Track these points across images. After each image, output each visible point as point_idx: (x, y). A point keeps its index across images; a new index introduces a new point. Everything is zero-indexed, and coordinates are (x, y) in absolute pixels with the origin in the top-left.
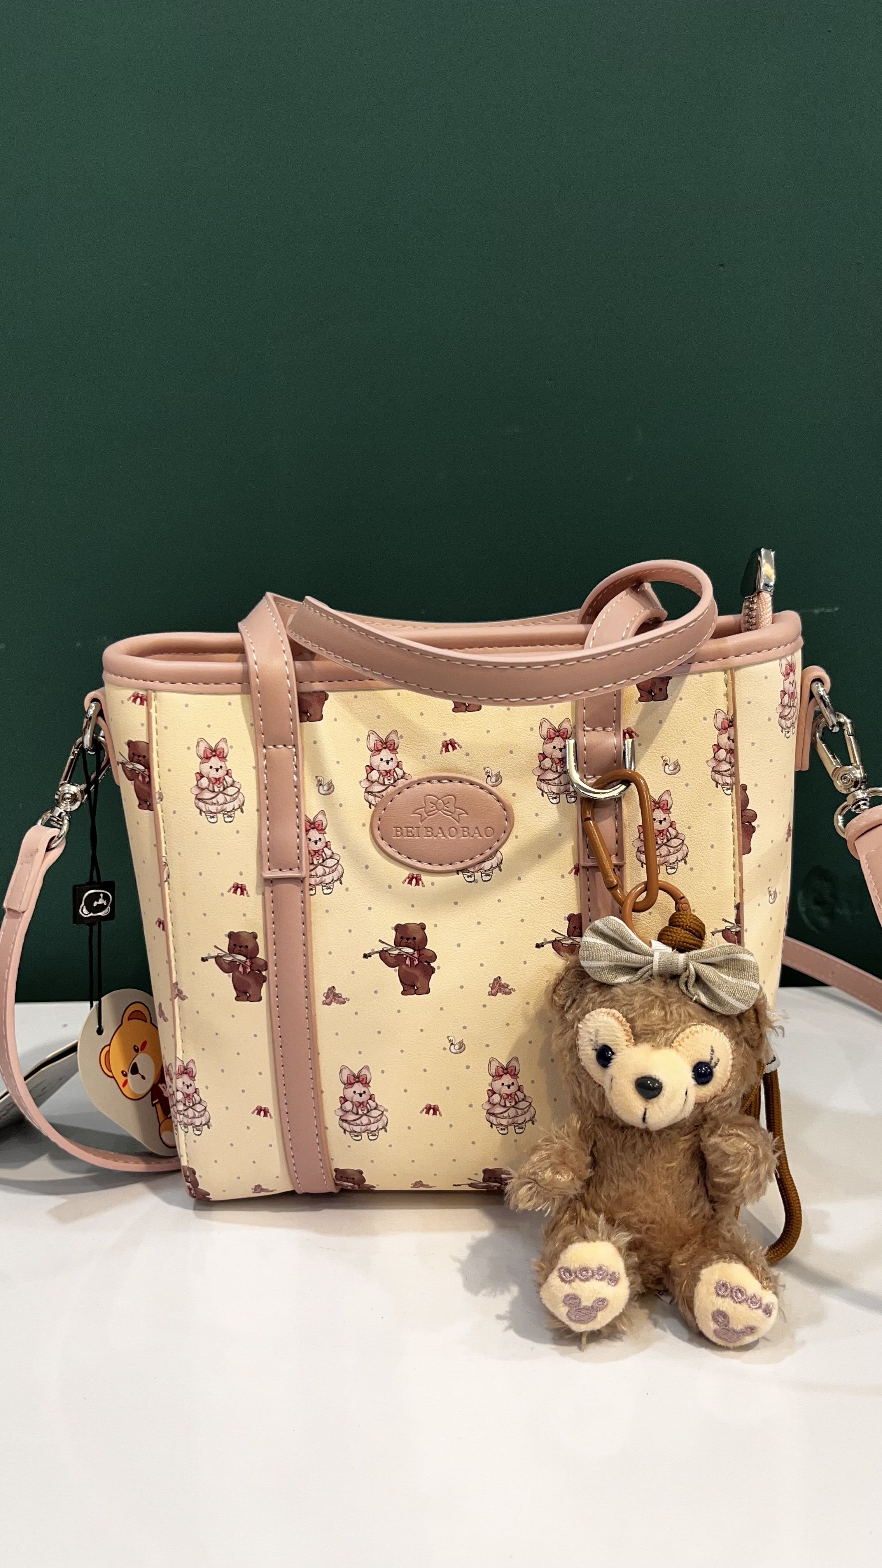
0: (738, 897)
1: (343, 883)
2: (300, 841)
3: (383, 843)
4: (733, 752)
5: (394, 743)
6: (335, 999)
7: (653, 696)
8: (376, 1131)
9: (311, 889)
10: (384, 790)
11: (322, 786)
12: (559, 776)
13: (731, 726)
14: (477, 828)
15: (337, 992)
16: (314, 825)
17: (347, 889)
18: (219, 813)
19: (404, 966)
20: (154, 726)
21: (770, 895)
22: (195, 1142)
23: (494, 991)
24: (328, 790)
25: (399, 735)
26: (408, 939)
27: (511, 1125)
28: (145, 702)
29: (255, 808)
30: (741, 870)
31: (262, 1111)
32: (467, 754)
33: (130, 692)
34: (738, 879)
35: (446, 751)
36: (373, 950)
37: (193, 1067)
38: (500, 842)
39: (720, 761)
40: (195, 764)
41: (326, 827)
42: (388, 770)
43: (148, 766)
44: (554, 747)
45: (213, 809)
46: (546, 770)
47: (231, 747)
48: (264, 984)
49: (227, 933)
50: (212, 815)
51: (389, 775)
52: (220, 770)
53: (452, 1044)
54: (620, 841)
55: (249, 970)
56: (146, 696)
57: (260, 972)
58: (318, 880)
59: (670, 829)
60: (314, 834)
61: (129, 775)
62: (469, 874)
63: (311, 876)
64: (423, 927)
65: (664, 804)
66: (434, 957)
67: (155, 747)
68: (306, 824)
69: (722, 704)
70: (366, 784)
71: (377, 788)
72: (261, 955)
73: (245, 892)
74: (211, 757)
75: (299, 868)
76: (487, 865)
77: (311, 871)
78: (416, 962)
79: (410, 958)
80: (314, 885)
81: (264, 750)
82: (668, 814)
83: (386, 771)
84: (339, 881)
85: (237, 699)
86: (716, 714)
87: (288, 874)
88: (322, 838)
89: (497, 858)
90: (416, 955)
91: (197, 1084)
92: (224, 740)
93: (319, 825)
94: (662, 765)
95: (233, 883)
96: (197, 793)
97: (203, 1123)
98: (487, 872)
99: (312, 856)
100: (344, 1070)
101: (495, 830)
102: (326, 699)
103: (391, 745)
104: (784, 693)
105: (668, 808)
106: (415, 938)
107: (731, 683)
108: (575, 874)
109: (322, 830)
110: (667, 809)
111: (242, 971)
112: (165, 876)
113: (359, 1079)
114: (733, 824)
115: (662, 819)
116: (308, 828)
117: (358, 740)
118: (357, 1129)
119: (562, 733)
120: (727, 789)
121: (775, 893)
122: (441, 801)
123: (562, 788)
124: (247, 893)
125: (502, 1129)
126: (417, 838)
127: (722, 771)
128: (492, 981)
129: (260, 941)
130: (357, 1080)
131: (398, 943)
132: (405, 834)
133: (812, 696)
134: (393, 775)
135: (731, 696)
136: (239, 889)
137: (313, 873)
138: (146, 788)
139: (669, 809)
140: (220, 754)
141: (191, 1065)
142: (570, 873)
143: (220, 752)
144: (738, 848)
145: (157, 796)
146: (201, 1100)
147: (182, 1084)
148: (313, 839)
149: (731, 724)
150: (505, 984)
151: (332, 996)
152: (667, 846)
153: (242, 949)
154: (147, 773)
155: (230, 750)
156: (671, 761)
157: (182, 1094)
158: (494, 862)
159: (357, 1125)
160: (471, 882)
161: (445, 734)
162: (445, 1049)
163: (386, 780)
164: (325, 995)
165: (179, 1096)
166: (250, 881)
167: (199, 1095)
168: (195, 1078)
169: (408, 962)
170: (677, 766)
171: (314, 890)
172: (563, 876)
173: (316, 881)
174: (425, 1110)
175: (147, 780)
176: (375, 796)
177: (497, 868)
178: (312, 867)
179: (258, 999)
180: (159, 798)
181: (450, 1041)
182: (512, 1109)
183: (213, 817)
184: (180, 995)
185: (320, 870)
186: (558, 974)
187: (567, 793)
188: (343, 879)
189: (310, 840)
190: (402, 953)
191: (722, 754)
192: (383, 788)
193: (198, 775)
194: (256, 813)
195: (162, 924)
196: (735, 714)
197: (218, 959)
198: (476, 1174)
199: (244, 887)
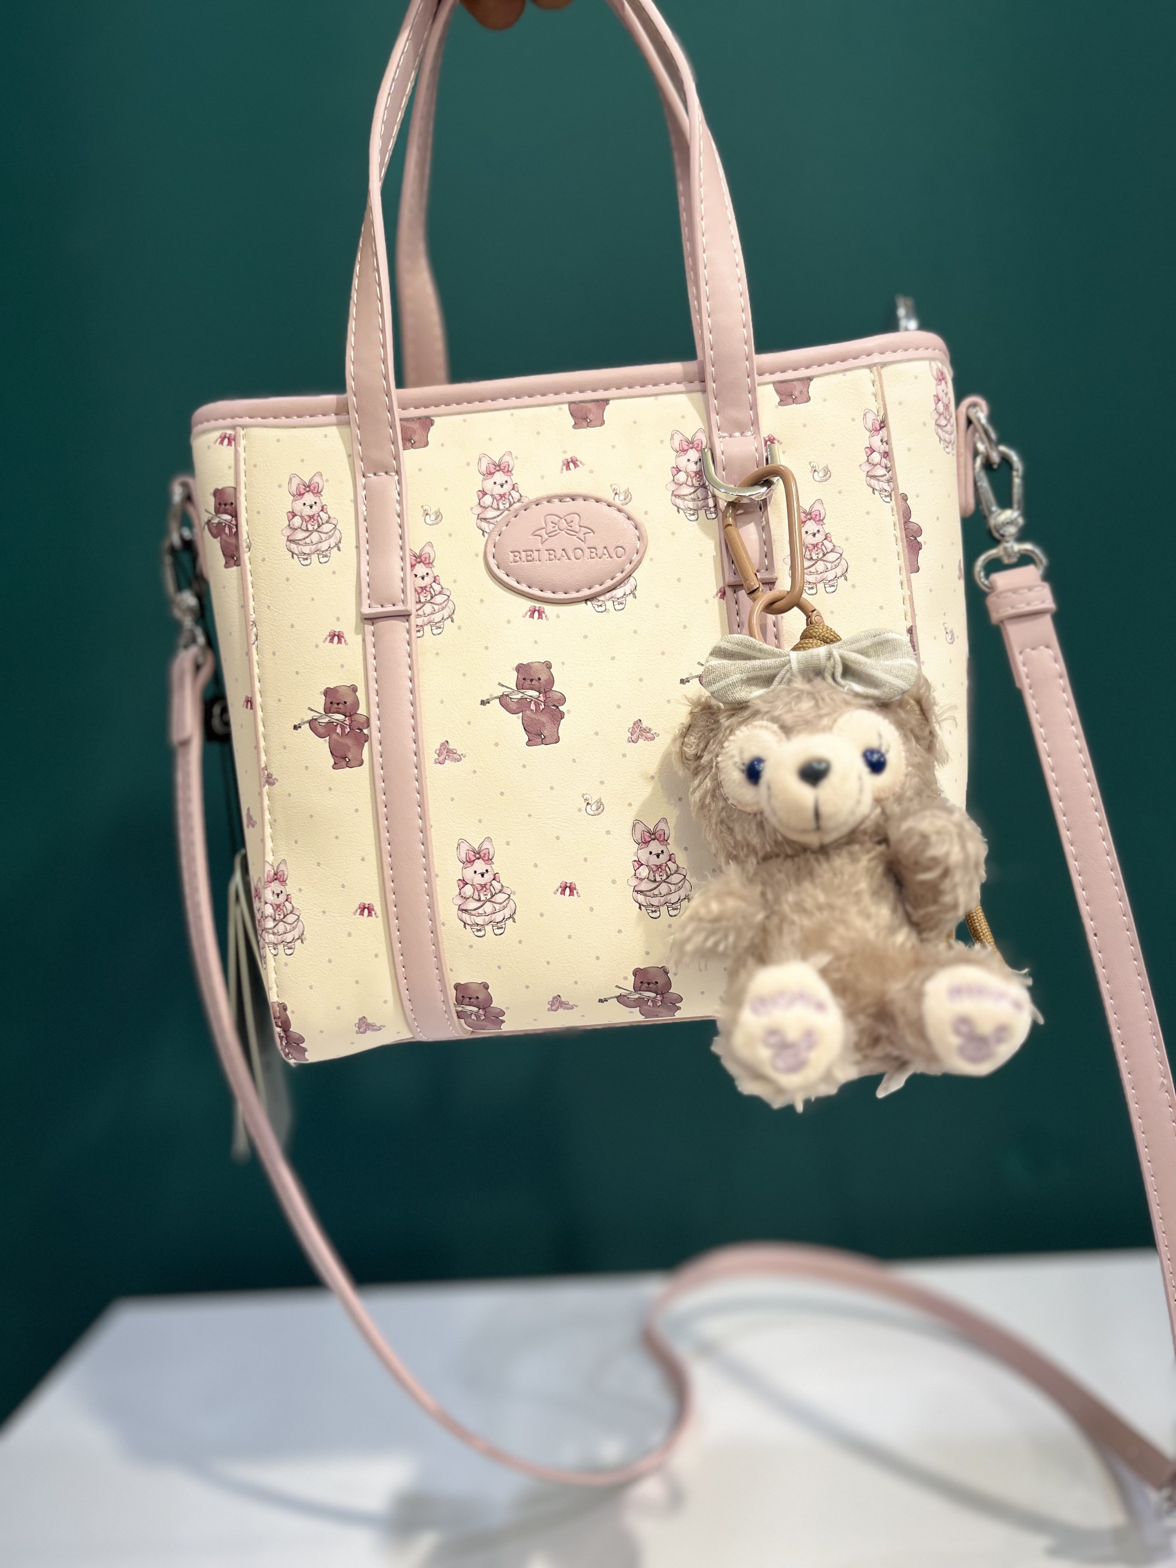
0: (909, 618)
2: (405, 574)
4: (888, 455)
5: (509, 465)
6: (448, 756)
7: (793, 398)
8: (501, 922)
9: (419, 631)
10: (498, 516)
11: (428, 516)
12: (694, 492)
13: (883, 427)
14: (605, 548)
15: (451, 747)
16: (420, 559)
17: (459, 628)
18: (313, 553)
19: (528, 712)
20: (242, 467)
21: (947, 633)
22: (286, 964)
23: (634, 738)
24: (436, 519)
25: (514, 457)
26: (532, 680)
27: (663, 905)
28: (233, 443)
29: (355, 545)
30: (910, 587)
31: (366, 909)
32: (591, 472)
33: (217, 434)
34: (907, 598)
35: (567, 470)
36: (491, 695)
37: (284, 869)
38: (633, 564)
39: (874, 465)
41: (433, 561)
42: (502, 493)
43: (235, 515)
44: (688, 460)
45: (306, 550)
46: (681, 485)
48: (366, 744)
49: (323, 690)
50: (305, 557)
51: (503, 498)
52: (314, 507)
53: (588, 804)
54: (768, 554)
55: (349, 730)
56: (235, 436)
57: (361, 730)
58: (426, 619)
60: (421, 569)
61: (215, 531)
62: (599, 603)
63: (418, 616)
64: (549, 666)
65: (816, 515)
66: (563, 700)
68: (411, 559)
69: (871, 404)
70: (478, 510)
71: (490, 513)
72: (362, 710)
73: (342, 639)
74: (304, 493)
75: (403, 603)
76: (618, 593)
77: (417, 610)
78: (542, 707)
79: (535, 702)
80: (422, 626)
81: (364, 480)
82: (822, 525)
83: (500, 495)
84: (450, 619)
85: (334, 431)
86: (865, 415)
87: (389, 608)
88: (430, 573)
89: (631, 585)
90: (542, 699)
91: (290, 888)
92: (320, 474)
93: (426, 558)
94: (811, 472)
95: (329, 631)
96: (289, 534)
98: (619, 601)
100: (462, 845)
101: (626, 550)
102: (432, 425)
103: (505, 467)
104: (938, 399)
105: (821, 518)
106: (539, 679)
108: (721, 598)
109: (429, 564)
110: (820, 520)
111: (340, 733)
112: (254, 638)
113: (479, 855)
114: (895, 535)
116: (414, 563)
117: (468, 464)
119: (695, 446)
120: (886, 496)
121: (952, 631)
122: (563, 520)
123: (700, 503)
124: (345, 641)
125: (652, 912)
126: (538, 562)
127: (877, 476)
128: (632, 725)
130: (478, 856)
131: (520, 686)
132: (524, 559)
133: (969, 422)
134: (509, 499)
135: (881, 396)
136: (336, 637)
138: (232, 540)
139: (822, 520)
140: (314, 489)
141: (282, 867)
142: (714, 597)
144: (904, 562)
146: (293, 907)
147: (271, 894)
149: (882, 425)
150: (647, 727)
151: (446, 753)
152: (824, 561)
153: (340, 706)
154: (234, 522)
155: (325, 483)
156: (820, 467)
157: (271, 907)
158: (627, 588)
159: (480, 915)
160: (602, 612)
161: (565, 452)
162: (580, 810)
163: (500, 504)
164: (438, 752)
165: (269, 910)
166: (348, 625)
168: (287, 882)
170: (827, 472)
171: (421, 631)
172: (707, 601)
173: (423, 621)
174: (560, 890)
175: (234, 530)
176: (489, 522)
177: (632, 595)
178: (419, 606)
179: (359, 762)
181: (586, 800)
182: (663, 884)
183: (306, 559)
184: (270, 780)
185: (428, 608)
187: (705, 508)
188: (454, 617)
189: (416, 576)
190: (526, 697)
191: (876, 457)
192: (498, 513)
193: (290, 514)
194: (355, 550)
195: (249, 702)
196: (885, 414)
197: (312, 723)
198: (626, 978)
199: (342, 635)
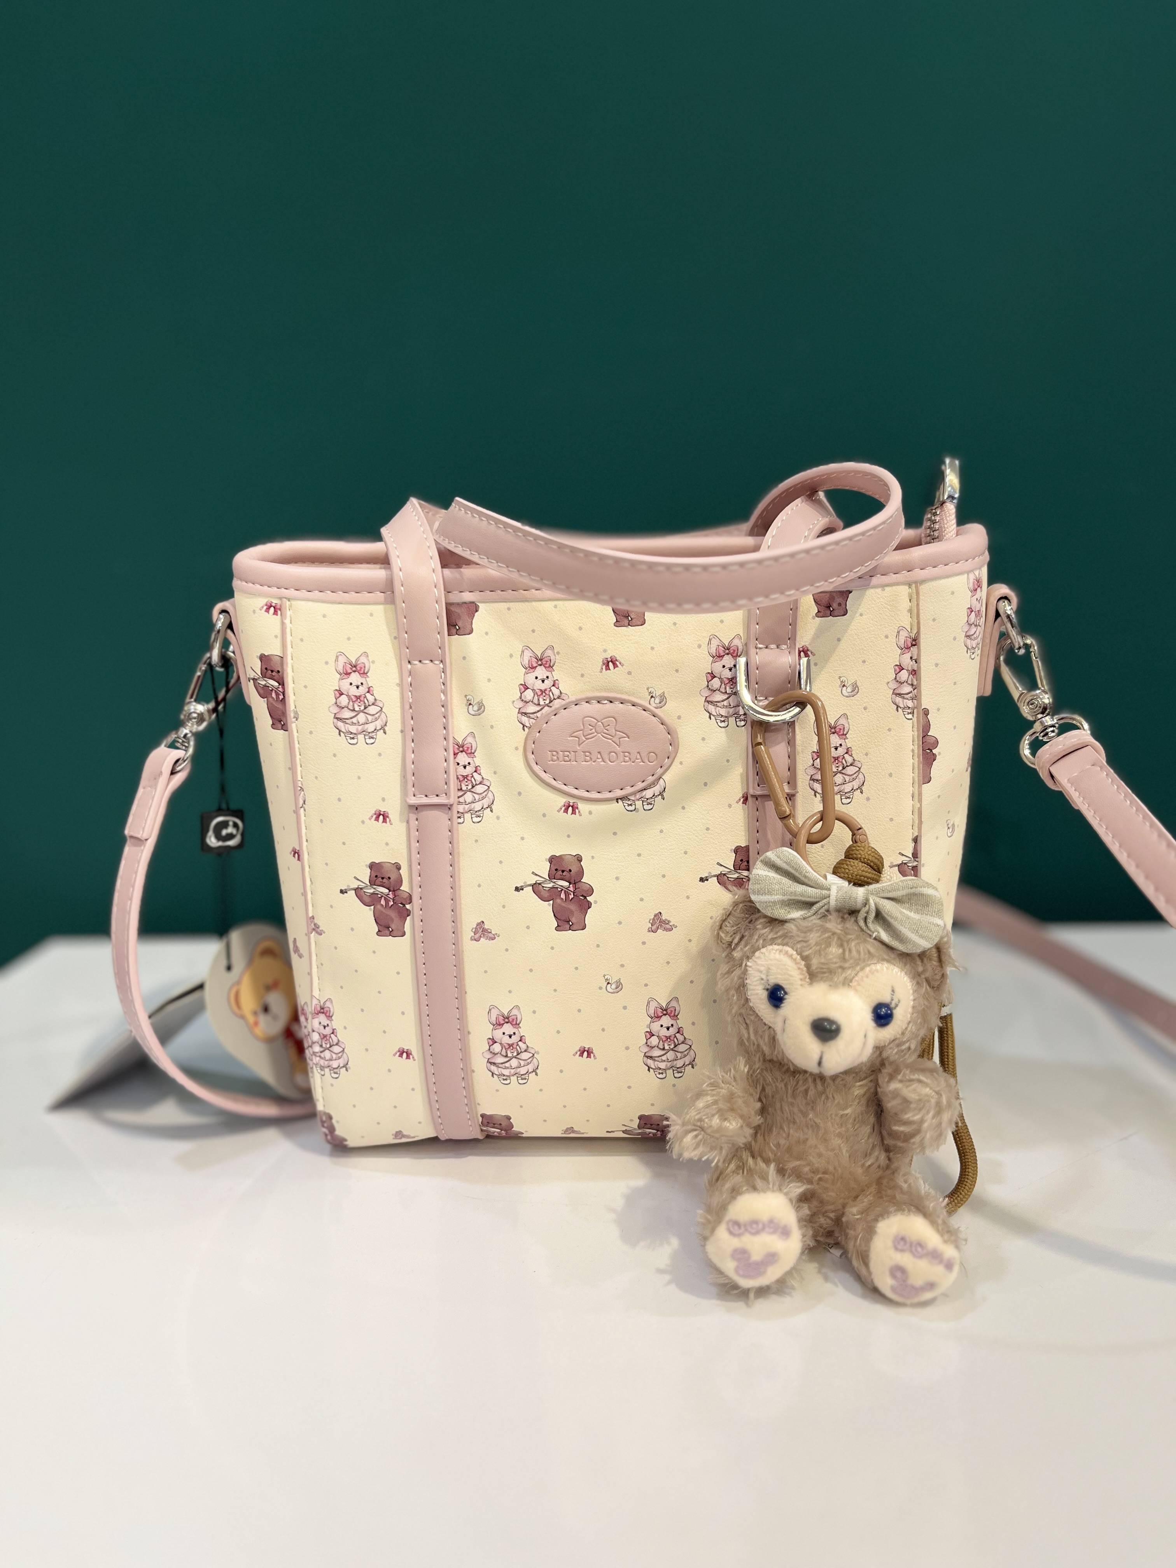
0: (916, 829)
1: (494, 811)
2: (448, 765)
3: (537, 769)
4: (915, 673)
5: (550, 660)
6: (484, 934)
7: (831, 611)
8: (525, 1074)
9: (459, 817)
10: (538, 711)
11: (471, 706)
12: (728, 698)
13: (915, 645)
14: (638, 753)
15: (486, 927)
16: (461, 748)
17: (498, 818)
18: (360, 733)
19: (559, 901)
20: (289, 638)
21: (949, 828)
22: (332, 1085)
23: (654, 928)
24: (478, 710)
25: (555, 652)
26: (563, 871)
27: (669, 1069)
28: (279, 612)
29: (400, 728)
30: (920, 800)
31: (405, 1053)
32: (629, 673)
33: (263, 601)
34: (916, 811)
35: (606, 670)
36: (525, 882)
37: (331, 1007)
38: (664, 768)
39: (901, 683)
40: (334, 681)
41: (475, 751)
42: (543, 689)
43: (282, 683)
44: (724, 666)
45: (353, 729)
46: (715, 691)
47: (373, 662)
48: (408, 918)
49: (368, 863)
50: (352, 736)
51: (544, 694)
52: (360, 687)
53: (608, 983)
54: (792, 769)
55: (392, 903)
56: (280, 606)
57: (404, 905)
58: (467, 807)
59: (846, 755)
60: (463, 758)
61: (261, 692)
62: (629, 803)
63: (459, 803)
64: (579, 859)
65: (840, 729)
66: (591, 891)
67: (289, 661)
68: (454, 747)
69: (906, 621)
70: (520, 704)
71: (531, 708)
72: (405, 887)
73: (388, 819)
74: (351, 673)
75: (446, 795)
76: (648, 793)
77: (459, 797)
78: (572, 896)
79: (565, 891)
80: (462, 813)
81: (409, 666)
82: (844, 739)
83: (541, 690)
84: (489, 809)
85: (379, 610)
86: (898, 632)
87: (434, 800)
88: (471, 762)
89: (660, 786)
90: (571, 889)
91: (336, 1023)
92: (365, 654)
93: (468, 748)
94: (840, 686)
95: (375, 810)
96: (336, 712)
97: (341, 1065)
98: (648, 801)
99: (460, 781)
100: (492, 1010)
101: (658, 756)
102: (477, 611)
103: (547, 661)
104: (971, 610)
105: (845, 733)
106: (570, 871)
107: (915, 599)
108: (743, 803)
109: (471, 754)
110: (843, 734)
111: (384, 904)
112: (301, 802)
113: (507, 1019)
114: (913, 751)
115: (838, 745)
116: (457, 751)
117: (511, 656)
118: (506, 1072)
119: (732, 651)
120: (908, 714)
121: (953, 825)
122: (600, 723)
123: (731, 711)
124: (390, 821)
125: (659, 1073)
126: (575, 763)
127: (902, 694)
128: (652, 917)
129: (404, 872)
130: (507, 1020)
131: (552, 876)
132: (561, 759)
133: (998, 615)
134: (549, 695)
135: (915, 613)
136: (381, 816)
137: (461, 800)
138: (279, 706)
139: (846, 735)
140: (360, 670)
141: (328, 1004)
142: (737, 802)
143: (361, 668)
144: (918, 776)
145: (292, 715)
146: (339, 1041)
147: (318, 1024)
148: (462, 763)
149: (914, 643)
150: (666, 920)
151: (482, 931)
152: (843, 773)
153: (384, 880)
154: (281, 689)
155: (371, 664)
156: (848, 683)
157: (318, 1035)
158: (656, 789)
159: (506, 1068)
160: (631, 811)
161: (605, 651)
162: (601, 988)
163: (541, 700)
164: (474, 930)
165: (315, 1037)
166: (394, 809)
167: (336, 1036)
168: (333, 1018)
169: (563, 896)
170: (855, 688)
171: (462, 818)
172: (730, 806)
173: (464, 809)
174: (579, 1053)
175: (281, 697)
176: (529, 717)
177: (660, 797)
178: (460, 793)
179: (401, 934)
180: (294, 718)
181: (607, 980)
182: (671, 1052)
183: (353, 738)
184: (316, 929)
185: (469, 797)
186: (724, 909)
187: (736, 716)
188: (493, 807)
189: (458, 764)
190: (557, 886)
191: (904, 675)
192: (538, 708)
193: (337, 692)
194: (400, 734)
195: (296, 853)
196: (918, 632)
197: (357, 890)
198: (632, 1120)
199: (387, 815)
